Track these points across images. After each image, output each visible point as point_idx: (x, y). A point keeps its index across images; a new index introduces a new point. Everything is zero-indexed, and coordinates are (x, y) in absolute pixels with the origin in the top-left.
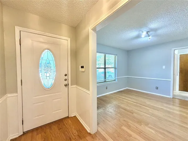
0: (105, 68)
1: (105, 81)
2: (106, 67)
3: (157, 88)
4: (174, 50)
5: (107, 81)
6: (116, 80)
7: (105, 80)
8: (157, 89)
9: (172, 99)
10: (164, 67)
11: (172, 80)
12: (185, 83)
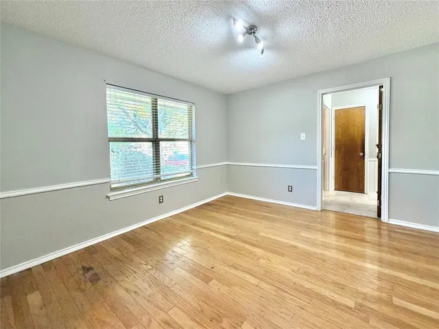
0: (156, 141)
1: (157, 180)
2: (160, 137)
3: (290, 189)
4: (323, 94)
5: (162, 178)
6: (194, 174)
7: (158, 176)
8: (291, 191)
9: (320, 214)
10: (303, 136)
11: (318, 167)
12: (344, 173)
